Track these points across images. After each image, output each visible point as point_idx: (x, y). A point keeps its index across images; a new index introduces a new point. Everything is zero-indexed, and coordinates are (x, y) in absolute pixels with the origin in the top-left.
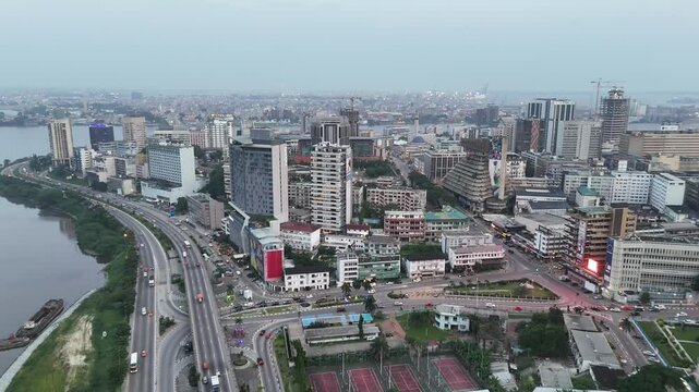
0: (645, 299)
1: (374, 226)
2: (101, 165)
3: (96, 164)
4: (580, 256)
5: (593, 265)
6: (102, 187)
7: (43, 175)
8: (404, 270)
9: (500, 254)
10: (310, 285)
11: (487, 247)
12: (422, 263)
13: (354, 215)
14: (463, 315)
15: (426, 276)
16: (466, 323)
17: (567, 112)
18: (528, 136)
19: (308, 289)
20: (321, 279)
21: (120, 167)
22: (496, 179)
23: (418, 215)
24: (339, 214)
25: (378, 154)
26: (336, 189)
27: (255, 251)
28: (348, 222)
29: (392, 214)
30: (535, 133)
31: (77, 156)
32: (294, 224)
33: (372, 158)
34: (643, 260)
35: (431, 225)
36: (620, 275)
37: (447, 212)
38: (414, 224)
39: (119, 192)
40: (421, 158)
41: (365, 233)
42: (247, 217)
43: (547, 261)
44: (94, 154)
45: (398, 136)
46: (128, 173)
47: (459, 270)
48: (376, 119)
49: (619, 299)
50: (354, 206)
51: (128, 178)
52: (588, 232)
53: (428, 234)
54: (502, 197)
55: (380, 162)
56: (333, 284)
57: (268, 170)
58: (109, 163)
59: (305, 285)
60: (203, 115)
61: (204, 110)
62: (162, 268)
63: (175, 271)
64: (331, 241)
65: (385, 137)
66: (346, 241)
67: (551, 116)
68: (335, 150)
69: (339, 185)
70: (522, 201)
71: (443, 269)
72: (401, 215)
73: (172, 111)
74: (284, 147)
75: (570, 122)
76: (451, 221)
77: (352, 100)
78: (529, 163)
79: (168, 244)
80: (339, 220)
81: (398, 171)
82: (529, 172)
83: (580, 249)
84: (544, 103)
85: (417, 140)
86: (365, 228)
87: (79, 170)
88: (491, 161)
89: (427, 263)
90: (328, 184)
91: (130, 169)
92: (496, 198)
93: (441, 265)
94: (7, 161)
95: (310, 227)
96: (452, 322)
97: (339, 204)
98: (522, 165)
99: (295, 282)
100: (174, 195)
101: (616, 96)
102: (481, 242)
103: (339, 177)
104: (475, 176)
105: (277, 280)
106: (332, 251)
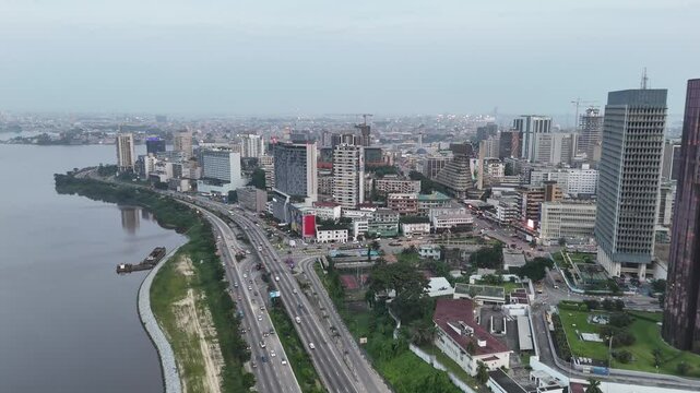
0: (562, 242)
1: (380, 206)
2: (162, 169)
3: (158, 168)
4: (523, 218)
5: (531, 224)
6: (164, 186)
7: (110, 179)
8: (401, 231)
9: (470, 220)
10: (335, 238)
11: (461, 216)
12: (413, 225)
13: (365, 199)
14: (436, 249)
15: (416, 234)
16: (439, 254)
17: (544, 126)
18: (509, 144)
19: (333, 241)
20: (342, 235)
21: (177, 170)
22: (475, 174)
23: (413, 196)
24: (355, 196)
25: (386, 160)
26: (352, 179)
27: (295, 218)
28: (361, 202)
29: (393, 196)
30: (515, 143)
31: (141, 162)
32: (321, 203)
33: (381, 164)
34: (562, 217)
35: (422, 203)
36: (546, 228)
37: (435, 195)
38: (410, 203)
39: (179, 189)
40: (420, 163)
41: (373, 210)
42: (288, 197)
43: (504, 226)
44: (156, 161)
45: (406, 151)
46: (183, 175)
47: (440, 231)
48: (387, 138)
49: (545, 243)
50: (366, 193)
51: (184, 178)
52: (528, 202)
53: (420, 210)
54: (480, 187)
55: (388, 166)
56: (351, 239)
57: (304, 163)
58: (168, 167)
59: (331, 239)
60: (228, 135)
61: (228, 131)
62: (227, 232)
63: (237, 232)
64: (348, 214)
65: (393, 151)
66: (360, 214)
67: (531, 130)
68: (352, 149)
69: (354, 174)
70: (496, 191)
71: (428, 230)
72: (400, 196)
73: (199, 131)
74: (315, 146)
75: (547, 134)
76: (437, 201)
77: (364, 116)
78: (507, 166)
79: (227, 219)
80: (354, 201)
81: (402, 173)
82: (508, 172)
83: (524, 213)
84: (525, 119)
85: (420, 152)
86: (374, 206)
87: (143, 174)
88: (472, 160)
89: (417, 225)
90: (346, 174)
91: (185, 172)
92: (476, 189)
93: (427, 227)
94: (76, 169)
95: (333, 204)
96: (429, 254)
97: (354, 188)
98: (501, 167)
99: (324, 236)
100: (225, 190)
101: (592, 114)
102: (458, 213)
103: (354, 168)
104: (459, 172)
105: (311, 236)
106: (349, 220)
